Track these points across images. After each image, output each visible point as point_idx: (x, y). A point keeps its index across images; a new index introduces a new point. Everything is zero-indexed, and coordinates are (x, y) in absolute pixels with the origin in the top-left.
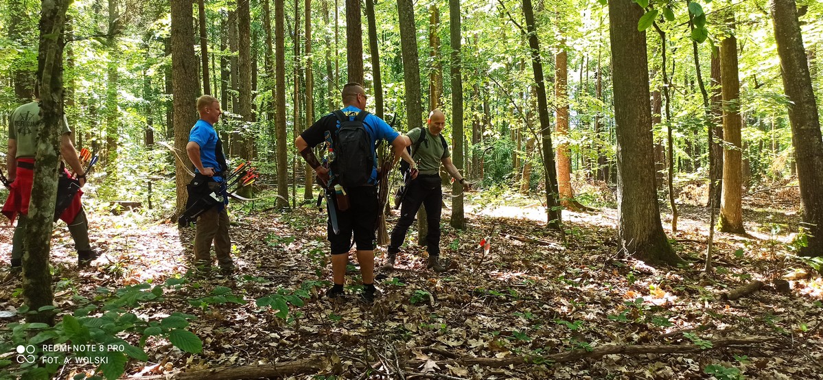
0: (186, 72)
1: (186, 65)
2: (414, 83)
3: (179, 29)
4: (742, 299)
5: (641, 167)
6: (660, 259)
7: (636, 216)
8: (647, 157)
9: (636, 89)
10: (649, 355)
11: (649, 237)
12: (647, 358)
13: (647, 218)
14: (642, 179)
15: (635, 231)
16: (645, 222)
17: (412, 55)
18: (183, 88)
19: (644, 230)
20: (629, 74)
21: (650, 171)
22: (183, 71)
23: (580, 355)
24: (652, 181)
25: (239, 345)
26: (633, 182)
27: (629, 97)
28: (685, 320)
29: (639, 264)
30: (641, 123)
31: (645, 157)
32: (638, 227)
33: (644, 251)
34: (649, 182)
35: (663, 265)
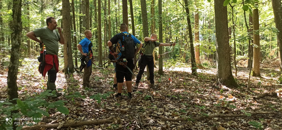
0: (67, 21)
1: (67, 18)
2: (146, 24)
3: (65, 6)
4: (260, 99)
5: (225, 53)
6: (231, 85)
7: (223, 71)
8: (227, 50)
9: (223, 26)
10: (229, 118)
11: (228, 77)
12: (228, 119)
13: (227, 71)
14: (225, 57)
15: (223, 75)
16: (226, 72)
17: (145, 14)
18: (66, 26)
19: (226, 75)
20: (221, 21)
21: (228, 54)
22: (66, 20)
23: (204, 118)
24: (229, 58)
25: (85, 113)
26: (222, 58)
27: (221, 29)
28: (241, 106)
29: (224, 87)
30: (225, 38)
31: (226, 50)
32: (224, 74)
33: (226, 82)
34: (228, 58)
35: (232, 87)
